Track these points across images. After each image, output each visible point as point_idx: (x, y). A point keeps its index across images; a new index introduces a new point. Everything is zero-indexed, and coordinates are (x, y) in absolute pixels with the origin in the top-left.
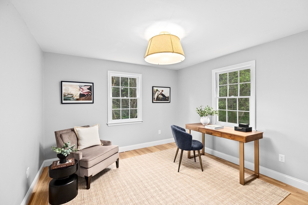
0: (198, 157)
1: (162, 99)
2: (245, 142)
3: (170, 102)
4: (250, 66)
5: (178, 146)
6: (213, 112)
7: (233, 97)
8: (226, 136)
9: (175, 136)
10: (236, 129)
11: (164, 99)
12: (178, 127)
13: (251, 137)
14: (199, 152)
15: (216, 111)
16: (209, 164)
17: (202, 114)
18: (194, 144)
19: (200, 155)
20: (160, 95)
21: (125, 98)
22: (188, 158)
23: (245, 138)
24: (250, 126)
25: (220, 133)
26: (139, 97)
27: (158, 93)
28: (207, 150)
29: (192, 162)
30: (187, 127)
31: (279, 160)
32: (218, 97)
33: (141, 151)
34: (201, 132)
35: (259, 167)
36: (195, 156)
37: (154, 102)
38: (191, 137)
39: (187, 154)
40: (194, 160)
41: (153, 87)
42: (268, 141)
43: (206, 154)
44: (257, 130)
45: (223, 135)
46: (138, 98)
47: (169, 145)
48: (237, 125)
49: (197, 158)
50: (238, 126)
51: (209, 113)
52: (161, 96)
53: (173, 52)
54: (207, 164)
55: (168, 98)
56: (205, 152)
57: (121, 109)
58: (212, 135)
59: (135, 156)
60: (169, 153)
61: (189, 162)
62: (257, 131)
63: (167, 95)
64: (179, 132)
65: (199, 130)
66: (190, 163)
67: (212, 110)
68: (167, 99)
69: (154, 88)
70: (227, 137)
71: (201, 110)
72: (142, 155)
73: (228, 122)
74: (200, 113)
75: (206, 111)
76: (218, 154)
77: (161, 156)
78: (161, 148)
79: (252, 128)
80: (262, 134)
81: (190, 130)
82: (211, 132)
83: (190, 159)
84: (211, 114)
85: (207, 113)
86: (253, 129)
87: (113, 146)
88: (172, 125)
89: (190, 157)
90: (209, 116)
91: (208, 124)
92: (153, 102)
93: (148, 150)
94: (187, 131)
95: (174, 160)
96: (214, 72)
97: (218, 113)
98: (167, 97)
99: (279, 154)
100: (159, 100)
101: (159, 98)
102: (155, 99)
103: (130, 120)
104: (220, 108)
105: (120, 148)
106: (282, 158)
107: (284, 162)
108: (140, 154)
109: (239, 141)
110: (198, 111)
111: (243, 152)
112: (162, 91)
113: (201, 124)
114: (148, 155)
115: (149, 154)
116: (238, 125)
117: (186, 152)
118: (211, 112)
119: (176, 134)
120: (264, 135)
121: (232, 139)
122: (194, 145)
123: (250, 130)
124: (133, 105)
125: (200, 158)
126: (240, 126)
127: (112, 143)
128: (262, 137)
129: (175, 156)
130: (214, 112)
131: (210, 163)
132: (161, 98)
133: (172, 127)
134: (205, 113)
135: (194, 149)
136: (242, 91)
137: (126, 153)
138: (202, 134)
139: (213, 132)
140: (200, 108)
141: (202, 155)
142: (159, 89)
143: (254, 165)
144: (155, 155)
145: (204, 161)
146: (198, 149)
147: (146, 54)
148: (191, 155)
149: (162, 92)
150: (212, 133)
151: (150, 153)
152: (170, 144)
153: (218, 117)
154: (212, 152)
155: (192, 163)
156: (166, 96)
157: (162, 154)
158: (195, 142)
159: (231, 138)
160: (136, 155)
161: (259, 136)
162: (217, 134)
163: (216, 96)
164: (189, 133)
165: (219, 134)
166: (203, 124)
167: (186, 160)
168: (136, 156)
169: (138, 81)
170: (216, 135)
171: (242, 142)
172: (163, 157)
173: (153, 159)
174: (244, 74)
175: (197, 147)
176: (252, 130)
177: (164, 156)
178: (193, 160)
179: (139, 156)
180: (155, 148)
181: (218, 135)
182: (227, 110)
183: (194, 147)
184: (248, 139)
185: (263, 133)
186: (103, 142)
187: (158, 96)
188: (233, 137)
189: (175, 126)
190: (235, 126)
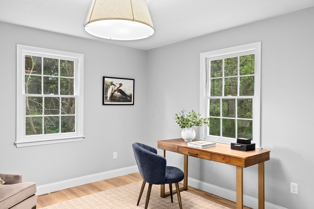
0: (176, 194)
1: (120, 98)
2: (244, 166)
3: (133, 104)
4: (255, 50)
5: (144, 177)
6: (200, 120)
7: (230, 97)
8: (218, 158)
9: (138, 161)
10: (233, 147)
11: (123, 98)
12: (144, 147)
13: (254, 158)
14: (177, 186)
15: (205, 120)
16: (193, 205)
17: (184, 123)
18: (170, 173)
19: (179, 191)
20: (116, 92)
21: (52, 95)
22: (162, 196)
23: (244, 161)
24: (252, 142)
25: (209, 154)
26: (79, 95)
27: (114, 88)
28: (192, 182)
29: (168, 203)
30: (159, 146)
31: (290, 191)
32: (209, 97)
33: (81, 190)
34: (182, 153)
35: (265, 204)
36: (171, 194)
37: (105, 103)
38: (164, 161)
39: (160, 191)
40: (170, 199)
41: (104, 78)
42: (277, 164)
43: (190, 189)
44: (263, 147)
45: (213, 156)
46: (77, 96)
47: (132, 177)
48: (234, 141)
49: (175, 196)
50: (236, 143)
51: (194, 123)
52: (117, 94)
53: (133, 20)
54: (191, 204)
55: (130, 96)
56: (188, 185)
57: (43, 115)
58: (197, 157)
59: (69, 199)
60: (130, 191)
61: (163, 203)
62: (262, 149)
63: (129, 92)
64: (144, 154)
65: (178, 150)
66: (164, 205)
67: (199, 118)
68: (129, 98)
69: (106, 79)
70: (220, 161)
71: (182, 117)
72: (83, 198)
73: (223, 136)
74: (180, 123)
75: (190, 119)
76: (208, 187)
77: (116, 196)
78: (117, 182)
79: (255, 144)
80: (268, 153)
81: (165, 151)
82: (196, 152)
83: (163, 199)
84: (198, 124)
85: (190, 122)
86: (257, 147)
87: (24, 184)
88: (134, 142)
89: (164, 195)
90: (195, 127)
91: (193, 140)
92: (103, 104)
93: (93, 187)
94: (160, 153)
95: (137, 202)
96: (203, 56)
97: (209, 122)
98: (128, 96)
99: (291, 183)
100: (114, 101)
101: (115, 97)
102: (108, 98)
103: (60, 135)
104: (211, 114)
105: (38, 187)
106: (294, 188)
107: (297, 194)
108: (78, 196)
109: (237, 166)
110: (177, 120)
111: (241, 182)
112: (121, 85)
113: (182, 140)
114: (93, 197)
115: (95, 194)
116: (236, 141)
117: (157, 188)
118: (198, 120)
119: (140, 158)
120: (271, 156)
121: (226, 163)
122: (170, 175)
123: (251, 148)
124: (69, 108)
125: (179, 196)
126: (239, 141)
127: (23, 179)
128: (268, 159)
129: (139, 195)
130: (203, 120)
131: (195, 202)
132: (117, 96)
133: (133, 145)
134: (189, 123)
135: (170, 182)
136: (248, 88)
137: (53, 195)
138: (184, 157)
139: (198, 152)
140: (182, 114)
141: (182, 191)
142: (116, 81)
143: (258, 201)
144: (106, 195)
145: (186, 200)
146: (177, 180)
147: (88, 20)
148: (165, 192)
149: (120, 87)
150: (197, 154)
151: (96, 192)
152: (133, 175)
153: (208, 128)
154: (200, 185)
155: (167, 205)
156: (126, 93)
157: (118, 192)
158: (172, 170)
159: (224, 162)
160: (70, 197)
161: (264, 157)
162: (205, 155)
163: (206, 95)
164: (163, 156)
165: (208, 156)
166: (185, 141)
167: (158, 201)
168: (71, 200)
169: (77, 66)
170: (203, 156)
171: (240, 167)
172: (119, 197)
173: (101, 203)
174: (251, 61)
175: (174, 178)
176: (255, 148)
177: (121, 196)
178: (168, 200)
179: (77, 199)
180: (106, 183)
181: (206, 157)
182: (221, 117)
183: (169, 178)
184: (248, 162)
185: (270, 152)
186: (4, 178)
187: (112, 94)
188: (227, 160)
189: (139, 144)
190: (232, 142)
